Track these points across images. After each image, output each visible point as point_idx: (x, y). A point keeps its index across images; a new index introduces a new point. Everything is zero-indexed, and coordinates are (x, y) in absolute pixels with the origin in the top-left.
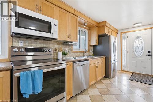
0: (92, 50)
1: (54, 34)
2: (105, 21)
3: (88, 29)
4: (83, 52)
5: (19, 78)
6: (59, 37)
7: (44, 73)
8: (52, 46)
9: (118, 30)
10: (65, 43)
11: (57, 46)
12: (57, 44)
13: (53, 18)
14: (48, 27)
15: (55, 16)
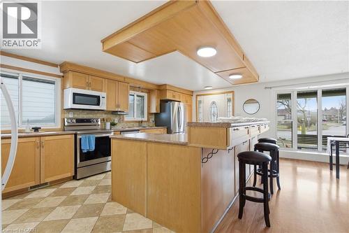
0: (153, 119)
1: (103, 106)
2: (166, 85)
3: (146, 92)
4: (139, 122)
5: (80, 139)
6: (107, 108)
7: (96, 138)
8: (100, 116)
9: (192, 92)
10: (114, 113)
11: (105, 116)
12: (105, 114)
13: (101, 91)
14: (97, 100)
15: (103, 90)
